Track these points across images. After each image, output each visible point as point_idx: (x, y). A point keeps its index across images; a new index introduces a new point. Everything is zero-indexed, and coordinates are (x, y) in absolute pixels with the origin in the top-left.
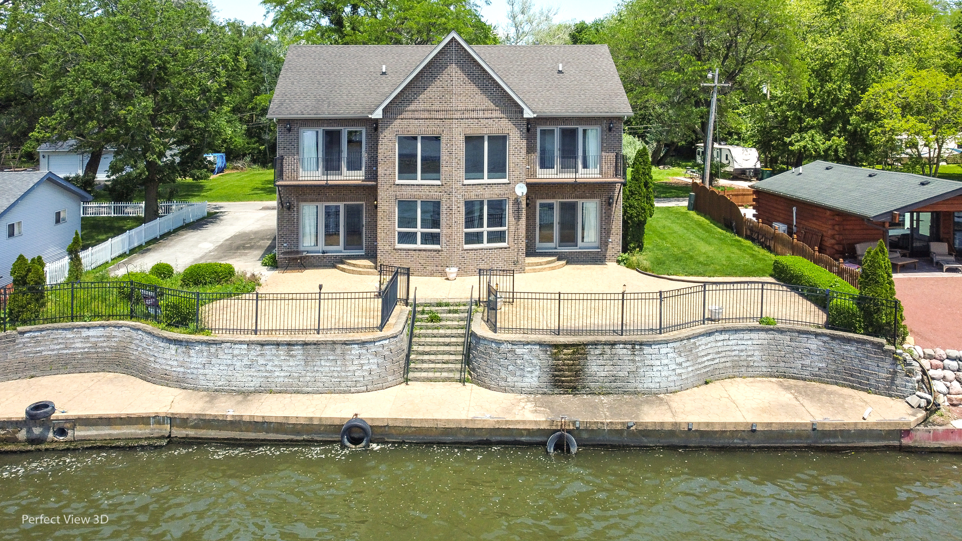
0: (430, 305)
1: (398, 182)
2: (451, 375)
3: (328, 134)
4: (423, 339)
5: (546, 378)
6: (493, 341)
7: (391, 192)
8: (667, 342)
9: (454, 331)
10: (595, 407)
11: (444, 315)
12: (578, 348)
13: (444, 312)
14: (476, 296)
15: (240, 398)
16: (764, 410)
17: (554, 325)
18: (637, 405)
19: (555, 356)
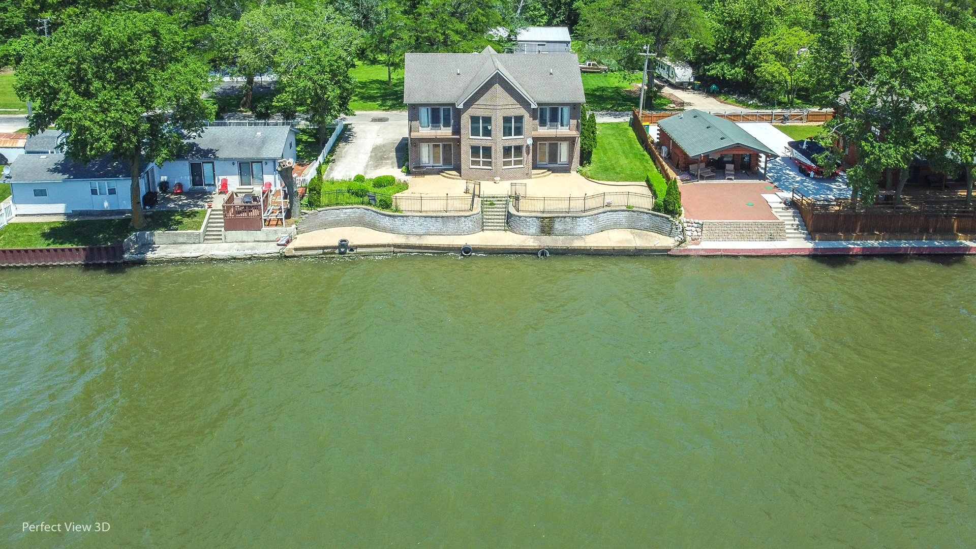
0: (490, 197)
1: (471, 137)
2: (501, 228)
3: (433, 110)
4: (488, 213)
5: (538, 230)
6: (518, 216)
7: (468, 142)
8: (586, 217)
9: (501, 210)
10: (557, 241)
11: (496, 202)
12: (552, 219)
13: (496, 201)
14: (510, 194)
15: (418, 237)
16: (619, 242)
17: (542, 209)
18: (573, 240)
19: (542, 222)
